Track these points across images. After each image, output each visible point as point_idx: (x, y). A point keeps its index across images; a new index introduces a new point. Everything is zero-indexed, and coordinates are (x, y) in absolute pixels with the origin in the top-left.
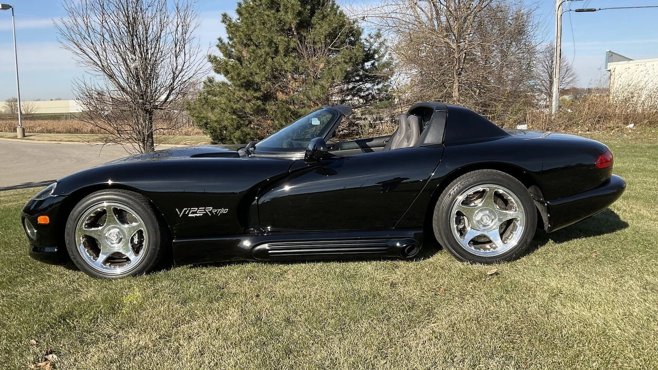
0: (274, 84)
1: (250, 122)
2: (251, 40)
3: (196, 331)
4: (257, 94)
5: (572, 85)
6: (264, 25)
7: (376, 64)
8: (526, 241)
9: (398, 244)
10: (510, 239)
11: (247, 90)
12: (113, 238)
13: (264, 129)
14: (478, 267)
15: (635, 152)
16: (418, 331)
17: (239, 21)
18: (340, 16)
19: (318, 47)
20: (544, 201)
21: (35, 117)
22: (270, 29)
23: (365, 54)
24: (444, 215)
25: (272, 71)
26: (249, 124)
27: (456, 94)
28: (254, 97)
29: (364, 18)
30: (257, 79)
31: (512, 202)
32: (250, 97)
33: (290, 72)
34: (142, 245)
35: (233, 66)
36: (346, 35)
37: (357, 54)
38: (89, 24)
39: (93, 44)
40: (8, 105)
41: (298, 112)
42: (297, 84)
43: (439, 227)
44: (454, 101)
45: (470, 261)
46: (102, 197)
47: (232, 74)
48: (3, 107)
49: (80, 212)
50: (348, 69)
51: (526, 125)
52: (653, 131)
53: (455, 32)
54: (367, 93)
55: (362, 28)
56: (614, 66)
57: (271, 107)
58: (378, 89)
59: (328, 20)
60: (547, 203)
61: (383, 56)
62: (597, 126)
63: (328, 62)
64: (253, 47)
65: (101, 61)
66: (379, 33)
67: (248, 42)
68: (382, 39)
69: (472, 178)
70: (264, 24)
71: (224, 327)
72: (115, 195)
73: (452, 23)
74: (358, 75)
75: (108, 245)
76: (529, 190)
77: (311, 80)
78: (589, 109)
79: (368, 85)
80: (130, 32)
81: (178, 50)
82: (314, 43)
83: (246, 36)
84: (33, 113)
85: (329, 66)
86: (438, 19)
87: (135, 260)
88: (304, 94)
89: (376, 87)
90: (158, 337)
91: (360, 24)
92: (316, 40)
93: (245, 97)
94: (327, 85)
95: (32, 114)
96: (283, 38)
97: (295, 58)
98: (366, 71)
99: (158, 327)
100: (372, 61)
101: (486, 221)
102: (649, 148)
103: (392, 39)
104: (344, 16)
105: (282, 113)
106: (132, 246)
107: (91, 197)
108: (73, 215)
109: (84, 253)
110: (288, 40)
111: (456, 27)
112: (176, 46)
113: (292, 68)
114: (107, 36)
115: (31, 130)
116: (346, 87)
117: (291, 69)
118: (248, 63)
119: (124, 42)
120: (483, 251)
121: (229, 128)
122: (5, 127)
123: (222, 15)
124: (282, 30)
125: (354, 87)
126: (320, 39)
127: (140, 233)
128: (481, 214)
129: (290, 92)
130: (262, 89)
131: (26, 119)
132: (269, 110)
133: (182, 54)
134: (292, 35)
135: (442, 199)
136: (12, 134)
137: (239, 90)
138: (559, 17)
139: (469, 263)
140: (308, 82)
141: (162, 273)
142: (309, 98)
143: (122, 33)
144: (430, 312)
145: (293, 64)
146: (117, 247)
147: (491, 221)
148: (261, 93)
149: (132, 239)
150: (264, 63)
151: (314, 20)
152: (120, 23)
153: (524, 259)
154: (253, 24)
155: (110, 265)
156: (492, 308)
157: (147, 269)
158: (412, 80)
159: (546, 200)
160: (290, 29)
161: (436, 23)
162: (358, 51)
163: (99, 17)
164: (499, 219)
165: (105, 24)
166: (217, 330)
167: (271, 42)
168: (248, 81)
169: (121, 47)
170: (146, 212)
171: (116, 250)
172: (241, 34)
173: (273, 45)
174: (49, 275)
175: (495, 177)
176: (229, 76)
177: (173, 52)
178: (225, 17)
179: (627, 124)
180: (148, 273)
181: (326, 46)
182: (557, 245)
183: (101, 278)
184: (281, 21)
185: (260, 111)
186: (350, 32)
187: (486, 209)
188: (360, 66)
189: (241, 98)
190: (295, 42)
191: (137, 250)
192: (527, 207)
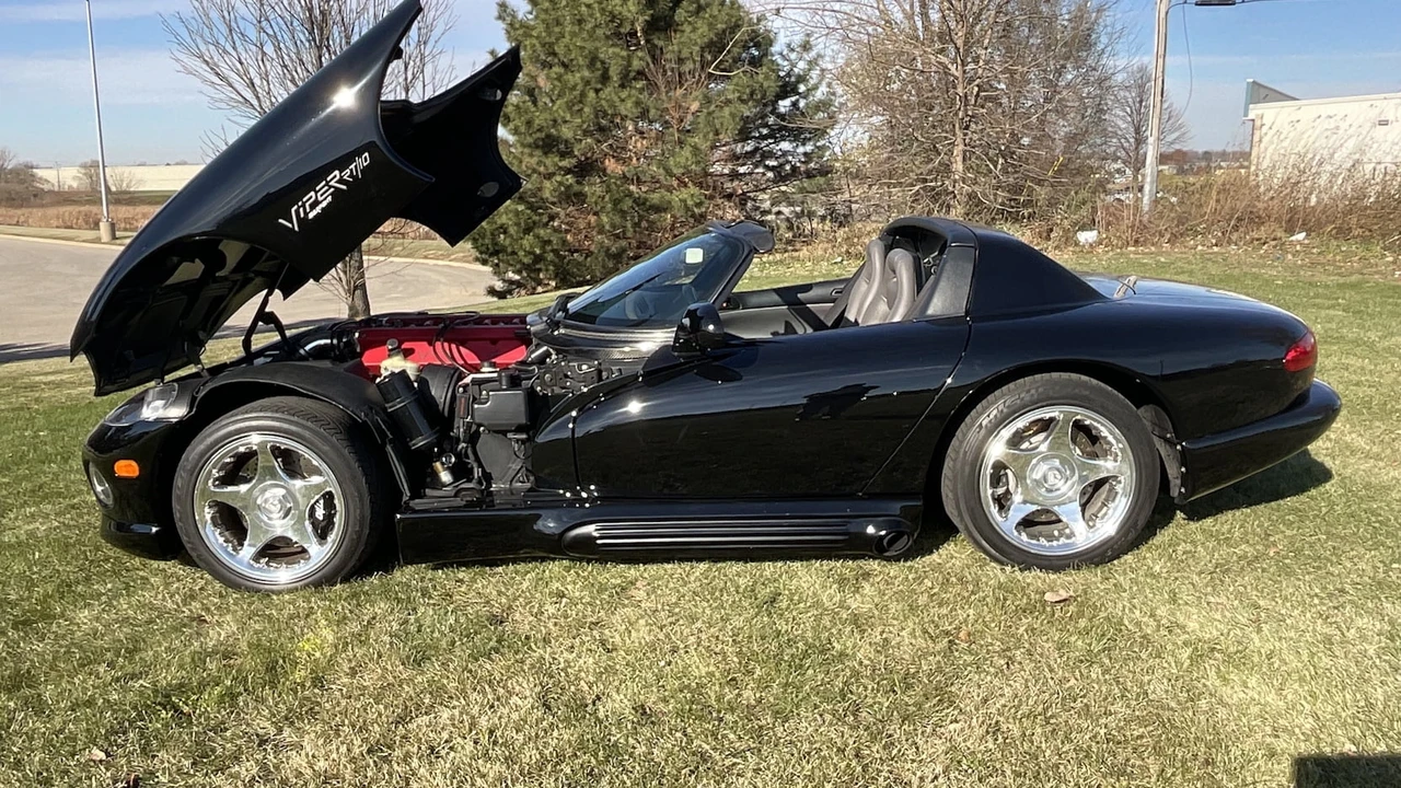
0: (600, 142)
1: (552, 218)
2: (555, 54)
3: (445, 735)
4: (565, 163)
5: (1177, 147)
6: (579, 25)
7: (802, 104)
8: (1136, 524)
9: (871, 530)
10: (1102, 518)
11: (546, 154)
12: (273, 508)
13: (580, 231)
14: (1034, 577)
15: (1317, 296)
16: (920, 743)
17: (530, 17)
18: (732, 8)
19: (687, 70)
20: (1176, 441)
21: (138, 198)
22: (592, 33)
23: (780, 83)
24: (967, 469)
25: (597, 117)
26: (549, 221)
27: (958, 166)
28: (560, 168)
29: (778, 10)
30: (566, 132)
31: (1109, 443)
32: (551, 170)
33: (631, 119)
34: (333, 524)
35: (517, 107)
36: (744, 46)
37: (766, 84)
38: (233, 24)
39: (241, 63)
40: (85, 174)
41: (646, 200)
42: (644, 142)
43: (956, 495)
44: (955, 181)
45: (1019, 564)
46: (247, 424)
47: (517, 122)
48: (74, 178)
49: (202, 455)
50: (747, 113)
51: (1095, 232)
52: (1344, 249)
53: (960, 43)
54: (781, 160)
55: (775, 31)
56: (1260, 112)
57: (593, 188)
58: (805, 154)
59: (707, 15)
60: (1182, 446)
61: (815, 88)
62: (1234, 237)
63: (708, 100)
64: (557, 69)
65: (258, 98)
66: (808, 42)
67: (549, 59)
68: (813, 54)
69: (1028, 391)
70: (580, 22)
71: (506, 725)
72: (273, 419)
73: (953, 25)
74: (766, 125)
75: (263, 521)
76: (1141, 411)
77: (673, 135)
78: (1218, 201)
79: (785, 145)
80: (314, 40)
81: (410, 77)
82: (681, 61)
83: (543, 45)
84: (132, 189)
85: (708, 107)
86: (925, 15)
87: (319, 553)
88: (660, 164)
89: (801, 150)
90: (365, 748)
91: (770, 24)
92: (683, 56)
93: (542, 169)
94: (704, 146)
95: (130, 193)
96: (617, 50)
97: (641, 90)
98: (782, 117)
99: (365, 722)
100: (793, 99)
101: (1054, 480)
102: (1341, 286)
103: (833, 54)
104: (740, 7)
105: (616, 202)
106: (313, 524)
107: (224, 423)
108: (187, 460)
109: (215, 538)
110: (628, 56)
111: (960, 34)
112: (406, 68)
113: (637, 111)
114: (269, 49)
115: (128, 226)
116: (739, 148)
117: (632, 113)
118: (548, 101)
119: (304, 59)
120: (1045, 542)
121: (512, 230)
122: (78, 219)
123: (498, 4)
124: (617, 35)
125: (756, 149)
126: (691, 53)
127: (328, 498)
128: (1044, 467)
129: (630, 158)
130: (576, 153)
131: (118, 202)
132: (589, 194)
133: (419, 85)
134: (635, 45)
135: (964, 435)
136: (91, 234)
137: (531, 155)
138: (1163, 15)
139: (1016, 568)
140: (667, 138)
141: (375, 579)
142: (669, 173)
143: (298, 42)
144: (944, 696)
145: (638, 103)
146: (280, 527)
147: (1063, 481)
148: (574, 161)
149: (312, 510)
150: (581, 102)
151: (680, 14)
152: (296, 23)
153: (1129, 558)
154: (558, 23)
155: (267, 563)
156: (1073, 681)
157: (343, 573)
158: (871, 138)
159: (1180, 437)
160: (633, 34)
161: (919, 24)
162: (767, 77)
163: (252, 10)
164: (1080, 477)
165: (264, 23)
166: (491, 732)
167: (593, 60)
168: (549, 136)
169: (299, 70)
170: (341, 455)
171: (279, 532)
172: (535, 41)
173: (599, 65)
174: (142, 578)
175: (1077, 391)
176: (511, 125)
177: (401, 80)
178: (504, 11)
179: (1291, 231)
180: (345, 580)
181: (703, 67)
182: (1193, 526)
183: (248, 589)
184: (614, 17)
185: (573, 197)
186: (752, 40)
187: (1054, 457)
188: (770, 109)
189: (534, 171)
190: (641, 59)
191: (322, 532)
192: (1140, 454)
